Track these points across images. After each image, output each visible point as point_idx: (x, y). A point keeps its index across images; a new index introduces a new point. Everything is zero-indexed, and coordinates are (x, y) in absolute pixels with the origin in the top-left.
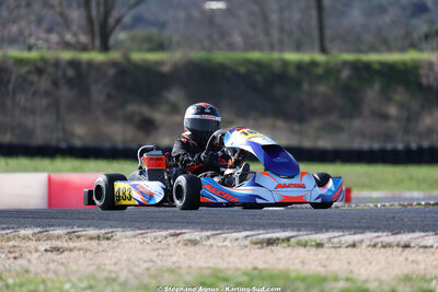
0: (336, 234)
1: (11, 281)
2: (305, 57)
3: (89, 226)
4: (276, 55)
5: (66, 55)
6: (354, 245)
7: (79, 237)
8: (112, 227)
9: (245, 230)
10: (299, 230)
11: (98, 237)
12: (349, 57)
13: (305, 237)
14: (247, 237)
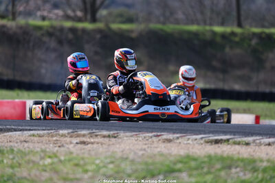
0: (258, 138)
1: (62, 158)
2: (228, 30)
3: (102, 129)
4: (208, 28)
5: (68, 24)
6: (269, 144)
7: (96, 136)
8: (116, 130)
9: (201, 134)
10: (234, 135)
11: (109, 136)
12: (257, 30)
13: (238, 139)
14: (202, 138)
